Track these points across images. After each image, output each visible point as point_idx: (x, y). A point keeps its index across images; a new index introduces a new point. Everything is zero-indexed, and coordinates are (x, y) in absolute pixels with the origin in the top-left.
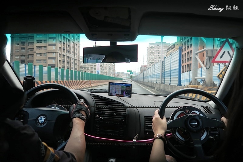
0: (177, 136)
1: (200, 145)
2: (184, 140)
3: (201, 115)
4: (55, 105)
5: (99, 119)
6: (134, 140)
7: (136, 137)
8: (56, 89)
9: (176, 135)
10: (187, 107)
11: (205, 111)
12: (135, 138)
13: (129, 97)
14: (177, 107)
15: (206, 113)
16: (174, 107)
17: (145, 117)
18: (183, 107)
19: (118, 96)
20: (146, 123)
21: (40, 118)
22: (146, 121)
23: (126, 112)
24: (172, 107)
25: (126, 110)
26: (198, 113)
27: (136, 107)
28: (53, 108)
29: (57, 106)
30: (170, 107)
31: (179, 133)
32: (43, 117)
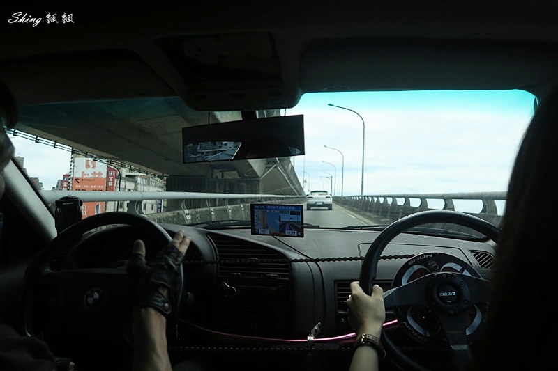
0: (411, 327)
1: (465, 347)
3: (466, 273)
6: (309, 338)
7: (316, 330)
9: (408, 324)
10: (431, 256)
11: (480, 264)
12: (313, 331)
13: (298, 236)
14: (407, 257)
15: (482, 267)
16: (401, 257)
17: (335, 281)
18: (422, 256)
19: (273, 235)
20: (339, 295)
21: (89, 292)
22: (339, 290)
23: (287, 271)
25: (288, 267)
26: (458, 268)
27: (316, 261)
28: (122, 268)
30: (390, 257)
31: (414, 317)
32: (96, 290)
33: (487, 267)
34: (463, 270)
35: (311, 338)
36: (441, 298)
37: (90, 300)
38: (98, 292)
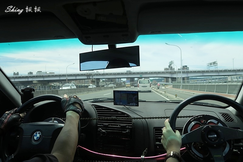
0: (194, 153)
2: (202, 157)
3: (220, 125)
4: (53, 118)
5: (101, 132)
6: (142, 157)
7: (145, 152)
8: (52, 101)
10: (202, 116)
11: (225, 119)
12: (143, 153)
13: (136, 106)
14: (189, 117)
15: (226, 121)
16: (187, 117)
17: (154, 128)
18: (197, 116)
19: (124, 105)
20: (156, 135)
21: (35, 134)
22: (156, 132)
23: (131, 123)
24: (184, 117)
25: (131, 121)
26: (216, 122)
27: (145, 118)
28: (51, 121)
29: (55, 120)
30: (181, 117)
32: (38, 132)
33: (229, 121)
34: (218, 123)
35: (143, 157)
36: (209, 138)
37: (35, 138)
38: (39, 133)
